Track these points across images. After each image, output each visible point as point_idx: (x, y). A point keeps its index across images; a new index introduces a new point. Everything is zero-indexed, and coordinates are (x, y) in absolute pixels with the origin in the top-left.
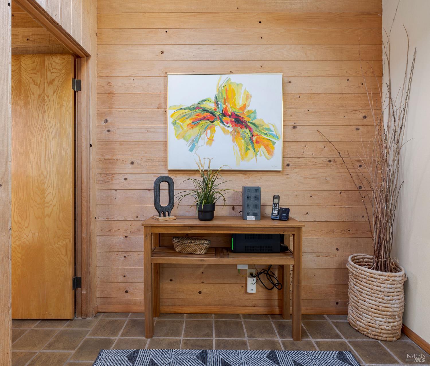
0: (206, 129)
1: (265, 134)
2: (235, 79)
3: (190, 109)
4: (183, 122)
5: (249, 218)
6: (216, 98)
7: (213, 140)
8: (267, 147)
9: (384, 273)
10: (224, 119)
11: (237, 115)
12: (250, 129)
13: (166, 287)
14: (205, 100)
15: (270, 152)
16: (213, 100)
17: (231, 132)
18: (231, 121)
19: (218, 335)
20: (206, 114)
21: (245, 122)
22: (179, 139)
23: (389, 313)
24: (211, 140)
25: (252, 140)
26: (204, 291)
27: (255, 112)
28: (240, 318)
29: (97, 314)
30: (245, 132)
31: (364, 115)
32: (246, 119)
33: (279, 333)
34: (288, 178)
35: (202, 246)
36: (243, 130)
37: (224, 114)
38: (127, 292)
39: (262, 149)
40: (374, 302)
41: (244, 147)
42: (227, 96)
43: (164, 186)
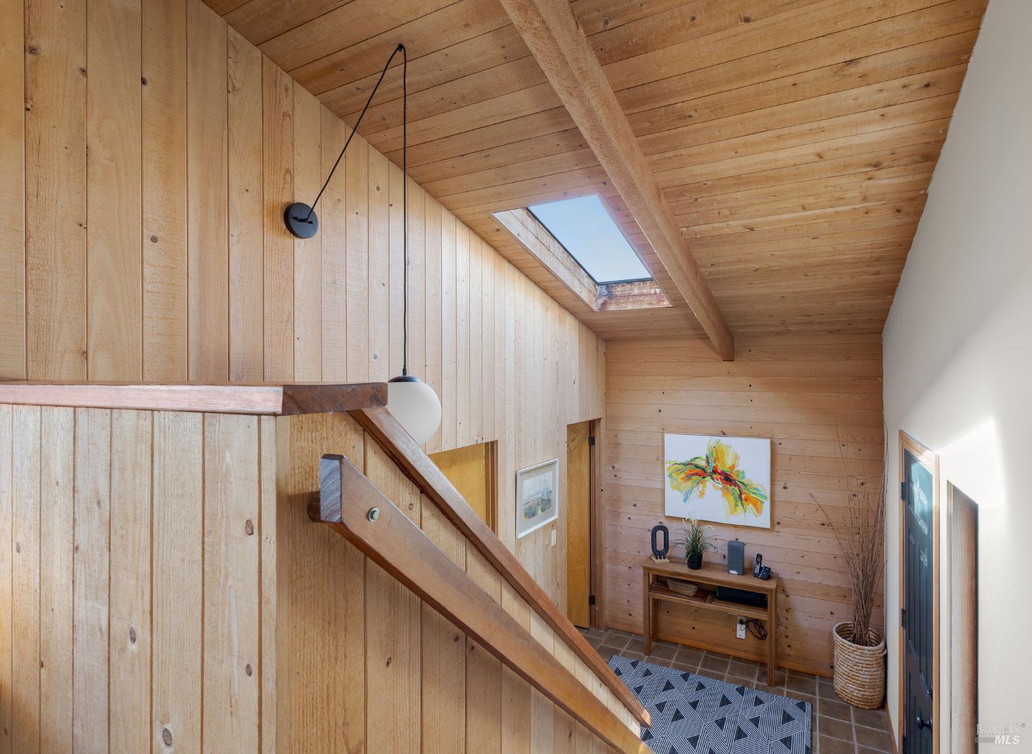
0: (698, 483)
1: (754, 493)
2: (724, 441)
3: (684, 464)
4: (677, 475)
5: (731, 572)
6: (707, 457)
7: (704, 494)
8: (755, 505)
9: (853, 644)
10: (714, 476)
11: (727, 474)
12: (739, 487)
13: (663, 616)
14: (697, 458)
15: (759, 511)
16: (705, 458)
17: (721, 489)
18: (721, 479)
19: (704, 666)
20: (698, 470)
21: (734, 480)
22: (674, 490)
23: (859, 682)
24: (702, 493)
25: (741, 498)
26: (697, 627)
27: (743, 472)
28: (729, 659)
29: (607, 629)
30: (734, 490)
31: (862, 481)
32: (735, 477)
33: (758, 678)
34: (778, 536)
35: (691, 590)
36: (732, 487)
37: (715, 471)
38: (630, 615)
39: (750, 507)
40: (846, 669)
41: (733, 502)
42: (717, 456)
43: (660, 534)
